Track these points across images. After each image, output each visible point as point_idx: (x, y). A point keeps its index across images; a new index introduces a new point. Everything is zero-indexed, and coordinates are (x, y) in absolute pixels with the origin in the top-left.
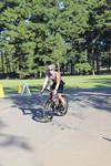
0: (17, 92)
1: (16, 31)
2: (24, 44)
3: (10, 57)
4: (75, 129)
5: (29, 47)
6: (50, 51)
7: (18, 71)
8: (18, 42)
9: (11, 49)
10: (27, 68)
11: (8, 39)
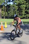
1: (19, 1)
3: (16, 11)
5: (23, 7)
10: (22, 15)
11: (16, 4)
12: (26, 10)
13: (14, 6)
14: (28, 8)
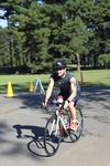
0: (28, 90)
1: (26, 15)
2: (36, 31)
3: (19, 47)
4: (99, 136)
5: (43, 34)
6: (68, 40)
7: (29, 64)
8: (29, 28)
10: (40, 60)
11: (17, 24)
12: (52, 45)
13: (11, 34)
14: (56, 38)
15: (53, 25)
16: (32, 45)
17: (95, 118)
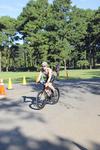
0: (35, 81)
1: (35, 37)
2: (40, 47)
4: (78, 109)
5: (44, 48)
6: (59, 52)
8: (36, 45)
9: (31, 50)
11: (29, 43)
12: (50, 55)
13: (25, 48)
14: (52, 51)
15: (51, 43)
16: (38, 55)
17: (76, 98)
